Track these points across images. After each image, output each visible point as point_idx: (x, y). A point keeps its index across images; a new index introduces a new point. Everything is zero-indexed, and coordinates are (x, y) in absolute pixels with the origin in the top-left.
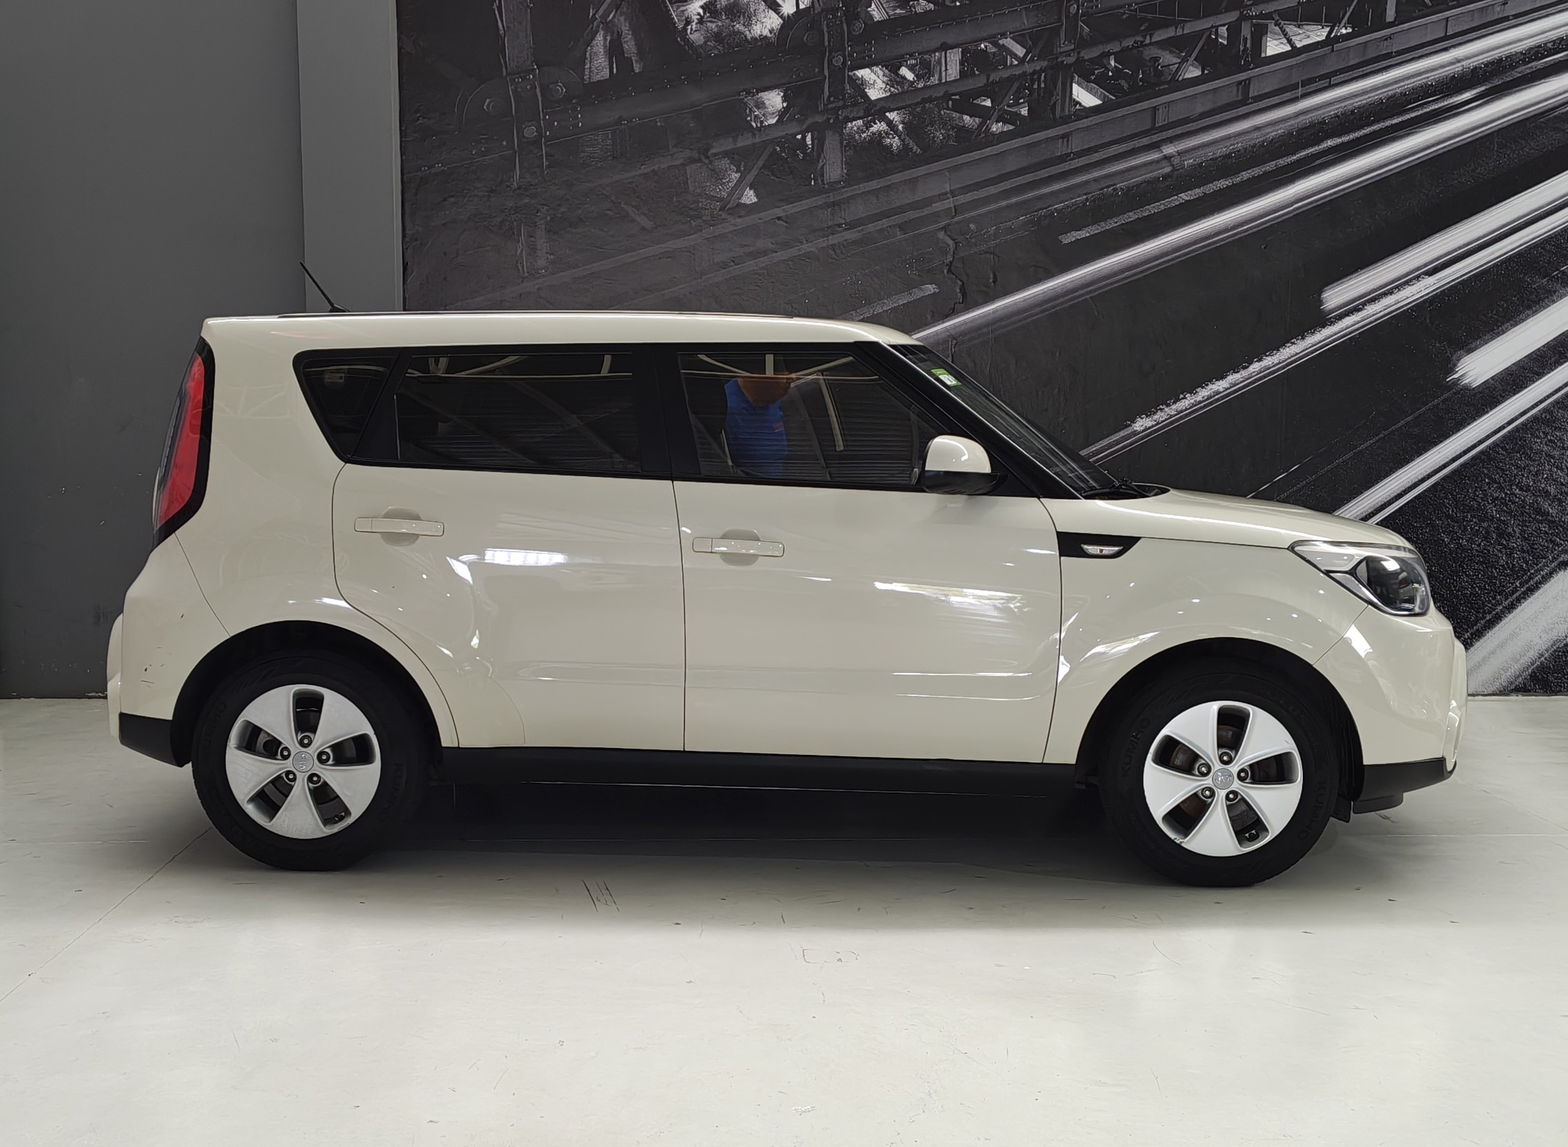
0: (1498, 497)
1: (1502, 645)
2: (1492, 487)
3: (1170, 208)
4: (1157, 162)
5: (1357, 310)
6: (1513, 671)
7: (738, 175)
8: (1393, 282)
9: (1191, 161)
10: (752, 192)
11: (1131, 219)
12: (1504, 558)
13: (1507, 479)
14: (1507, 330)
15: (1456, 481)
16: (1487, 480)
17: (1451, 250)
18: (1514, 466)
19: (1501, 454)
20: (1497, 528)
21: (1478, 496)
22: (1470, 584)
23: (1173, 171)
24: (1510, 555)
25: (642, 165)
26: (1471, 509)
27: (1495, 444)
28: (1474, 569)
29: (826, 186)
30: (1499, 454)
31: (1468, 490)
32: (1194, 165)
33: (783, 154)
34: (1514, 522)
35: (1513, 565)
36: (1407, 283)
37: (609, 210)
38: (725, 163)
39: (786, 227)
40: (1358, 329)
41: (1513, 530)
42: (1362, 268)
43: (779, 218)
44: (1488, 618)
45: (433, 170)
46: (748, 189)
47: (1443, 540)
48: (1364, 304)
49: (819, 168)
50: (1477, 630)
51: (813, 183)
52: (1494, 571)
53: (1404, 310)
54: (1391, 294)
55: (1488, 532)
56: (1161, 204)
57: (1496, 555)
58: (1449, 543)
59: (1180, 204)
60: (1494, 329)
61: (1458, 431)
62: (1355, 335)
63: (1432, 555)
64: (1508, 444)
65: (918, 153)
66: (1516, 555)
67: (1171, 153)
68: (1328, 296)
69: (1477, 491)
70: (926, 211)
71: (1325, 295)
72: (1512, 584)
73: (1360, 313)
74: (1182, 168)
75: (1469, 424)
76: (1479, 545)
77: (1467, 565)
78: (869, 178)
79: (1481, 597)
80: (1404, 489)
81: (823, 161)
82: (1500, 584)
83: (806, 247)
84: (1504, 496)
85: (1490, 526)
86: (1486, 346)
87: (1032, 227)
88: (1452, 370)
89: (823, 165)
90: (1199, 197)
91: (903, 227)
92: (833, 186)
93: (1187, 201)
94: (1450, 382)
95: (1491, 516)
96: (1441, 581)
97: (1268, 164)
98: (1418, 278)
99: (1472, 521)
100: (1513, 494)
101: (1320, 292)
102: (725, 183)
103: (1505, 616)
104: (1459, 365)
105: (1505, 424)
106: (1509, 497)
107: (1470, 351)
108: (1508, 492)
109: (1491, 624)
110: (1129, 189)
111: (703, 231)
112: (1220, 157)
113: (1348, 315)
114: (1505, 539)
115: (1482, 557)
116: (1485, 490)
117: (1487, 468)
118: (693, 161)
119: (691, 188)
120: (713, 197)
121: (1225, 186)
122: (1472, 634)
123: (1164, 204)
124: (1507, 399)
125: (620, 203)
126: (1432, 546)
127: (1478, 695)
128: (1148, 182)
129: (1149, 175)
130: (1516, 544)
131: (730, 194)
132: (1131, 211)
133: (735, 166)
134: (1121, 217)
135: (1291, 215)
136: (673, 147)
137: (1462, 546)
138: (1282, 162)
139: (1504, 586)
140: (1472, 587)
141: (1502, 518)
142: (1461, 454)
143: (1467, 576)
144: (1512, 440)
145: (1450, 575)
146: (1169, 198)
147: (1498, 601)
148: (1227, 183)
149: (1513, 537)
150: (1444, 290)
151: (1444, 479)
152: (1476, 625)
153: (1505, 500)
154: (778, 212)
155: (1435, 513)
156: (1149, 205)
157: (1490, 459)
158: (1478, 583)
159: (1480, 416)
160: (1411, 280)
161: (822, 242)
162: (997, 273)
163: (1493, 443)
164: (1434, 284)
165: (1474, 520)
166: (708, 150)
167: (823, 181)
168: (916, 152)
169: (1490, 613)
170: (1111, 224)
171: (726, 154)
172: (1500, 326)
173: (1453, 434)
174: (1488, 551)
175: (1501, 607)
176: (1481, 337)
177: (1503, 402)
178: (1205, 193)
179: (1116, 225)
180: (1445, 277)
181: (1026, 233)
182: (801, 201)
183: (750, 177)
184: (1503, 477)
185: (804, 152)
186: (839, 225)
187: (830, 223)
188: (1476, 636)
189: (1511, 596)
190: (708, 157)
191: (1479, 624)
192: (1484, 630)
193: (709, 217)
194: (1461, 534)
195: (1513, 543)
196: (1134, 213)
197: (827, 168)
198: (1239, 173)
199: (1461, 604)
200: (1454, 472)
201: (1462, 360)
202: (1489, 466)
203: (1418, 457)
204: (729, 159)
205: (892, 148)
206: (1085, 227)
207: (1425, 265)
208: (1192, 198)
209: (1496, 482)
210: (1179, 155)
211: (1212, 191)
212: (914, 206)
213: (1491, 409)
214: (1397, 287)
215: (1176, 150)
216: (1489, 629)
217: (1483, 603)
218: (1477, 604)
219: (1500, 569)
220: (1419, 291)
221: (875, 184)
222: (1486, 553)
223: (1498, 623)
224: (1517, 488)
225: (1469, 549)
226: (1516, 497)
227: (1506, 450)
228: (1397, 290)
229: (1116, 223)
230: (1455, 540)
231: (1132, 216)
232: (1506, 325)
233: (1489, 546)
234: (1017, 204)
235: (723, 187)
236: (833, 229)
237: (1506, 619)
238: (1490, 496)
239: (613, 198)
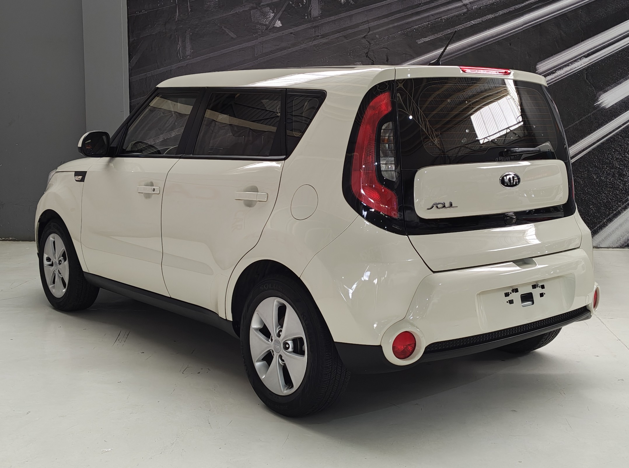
0: (618, 158)
1: (621, 225)
2: (616, 153)
3: (466, 27)
4: (460, 7)
5: (553, 73)
6: (626, 237)
7: (273, 14)
8: (569, 60)
9: (476, 6)
10: (279, 22)
11: (449, 33)
12: (622, 186)
13: (623, 150)
14: (622, 82)
15: (599, 150)
16: (613, 150)
17: (596, 46)
18: (626, 144)
19: (620, 138)
20: (618, 172)
21: (609, 157)
22: (606, 197)
23: (468, 11)
24: (624, 185)
25: (231, 10)
26: (606, 163)
27: (617, 134)
28: (608, 190)
29: (312, 19)
30: (618, 138)
31: (605, 155)
32: (477, 8)
33: (293, 5)
34: (626, 170)
35: (626, 189)
36: (575, 61)
37: (216, 30)
38: (268, 9)
39: (295, 37)
40: (553, 82)
41: (626, 173)
42: (554, 54)
43: (291, 33)
44: (614, 213)
45: (141, 13)
46: (278, 20)
47: (593, 177)
48: (556, 70)
49: (309, 11)
50: (610, 218)
51: (306, 18)
52: (617, 191)
53: (574, 73)
54: (568, 66)
55: (614, 174)
56: (462, 26)
57: (618, 184)
58: (596, 179)
59: (471, 25)
60: (616, 82)
61: (600, 128)
62: (552, 84)
63: (588, 184)
64: (623, 134)
65: (353, 4)
66: (627, 184)
67: (467, 3)
68: (539, 67)
69: (609, 155)
70: (356, 30)
71: (538, 66)
72: (626, 197)
73: (554, 75)
74: (472, 10)
75: (605, 125)
76: (610, 180)
77: (604, 189)
78: (331, 15)
79: (611, 203)
80: (575, 154)
81: (311, 8)
82: (620, 197)
83: (303, 46)
84: (621, 157)
85: (615, 171)
86: (613, 89)
87: (404, 36)
88: (597, 100)
89: (311, 10)
90: (480, 22)
91: (345, 37)
92: (315, 19)
93: (474, 24)
94: (596, 106)
95: (615, 166)
96: (592, 196)
97: (511, 8)
98: (580, 58)
99: (607, 169)
100: (626, 156)
101: (536, 65)
102: (267, 18)
103: (622, 212)
104: (600, 98)
105: (622, 125)
106: (624, 158)
107: (605, 91)
108: (623, 156)
109: (616, 216)
110: (448, 19)
111: (258, 39)
112: (489, 5)
113: (549, 75)
114: (622, 177)
115: (611, 185)
116: (613, 155)
117: (614, 145)
118: (253, 8)
119: (253, 20)
120: (263, 24)
121: (491, 18)
122: (607, 220)
123: (463, 26)
124: (623, 113)
125: (222, 27)
126: (588, 180)
127: (610, 248)
128: (457, 16)
129: (457, 13)
130: (627, 179)
131: (270, 23)
132: (449, 29)
133: (272, 10)
134: (444, 31)
135: (522, 30)
136: (245, 2)
137: (602, 180)
138: (517, 7)
139: (622, 198)
140: (607, 198)
141: (621, 167)
142: (601, 138)
143: (605, 193)
144: (625, 132)
145: (597, 193)
146: (466, 23)
147: (619, 205)
148: (492, 16)
149: (626, 176)
150: (593, 64)
151: (593, 149)
152: (609, 216)
153: (622, 159)
154: (291, 30)
155: (589, 165)
156: (457, 26)
157: (615, 141)
158: (610, 197)
159: (610, 121)
160: (577, 59)
161: (311, 44)
162: (388, 57)
163: (616, 133)
164: (588, 61)
165: (608, 168)
166: (260, 3)
167: (311, 17)
168: (352, 3)
169: (615, 210)
170: (439, 35)
171: (268, 5)
172: (619, 80)
173: (598, 129)
174: (615, 182)
175: (621, 208)
176: (610, 85)
177: (621, 115)
178: (482, 21)
179: (442, 35)
180: (593, 58)
181: (401, 39)
182: (301, 25)
183: (278, 16)
184: (621, 149)
185: (302, 4)
186: (318, 36)
187: (314, 36)
188: (609, 221)
189: (625, 203)
190: (260, 7)
191: (610, 216)
192: (612, 218)
193: (261, 33)
194: (602, 175)
195: (626, 179)
196: (450, 30)
197: (312, 11)
198: (498, 12)
199: (602, 206)
200: (598, 146)
201: (601, 96)
202: (615, 144)
203: (581, 139)
204: (269, 7)
205: (341, 2)
206: (428, 36)
207: (584, 53)
208: (476, 23)
209: (618, 151)
210: (470, 4)
211: (485, 20)
212: (350, 28)
213: (615, 118)
214: (571, 63)
215: (469, 1)
216: (615, 218)
217: (612, 206)
218: (609, 206)
219: (620, 191)
220: (581, 64)
221: (333, 18)
222: (613, 183)
223: (619, 215)
224: (627, 154)
225: (606, 182)
226: (627, 158)
227: (622, 137)
228: (571, 64)
229: (442, 34)
230: (599, 177)
231: (449, 31)
232: (621, 80)
233: (615, 180)
234: (397, 26)
235: (267, 20)
236: (316, 38)
237: (623, 213)
238: (615, 157)
239: (218, 25)
